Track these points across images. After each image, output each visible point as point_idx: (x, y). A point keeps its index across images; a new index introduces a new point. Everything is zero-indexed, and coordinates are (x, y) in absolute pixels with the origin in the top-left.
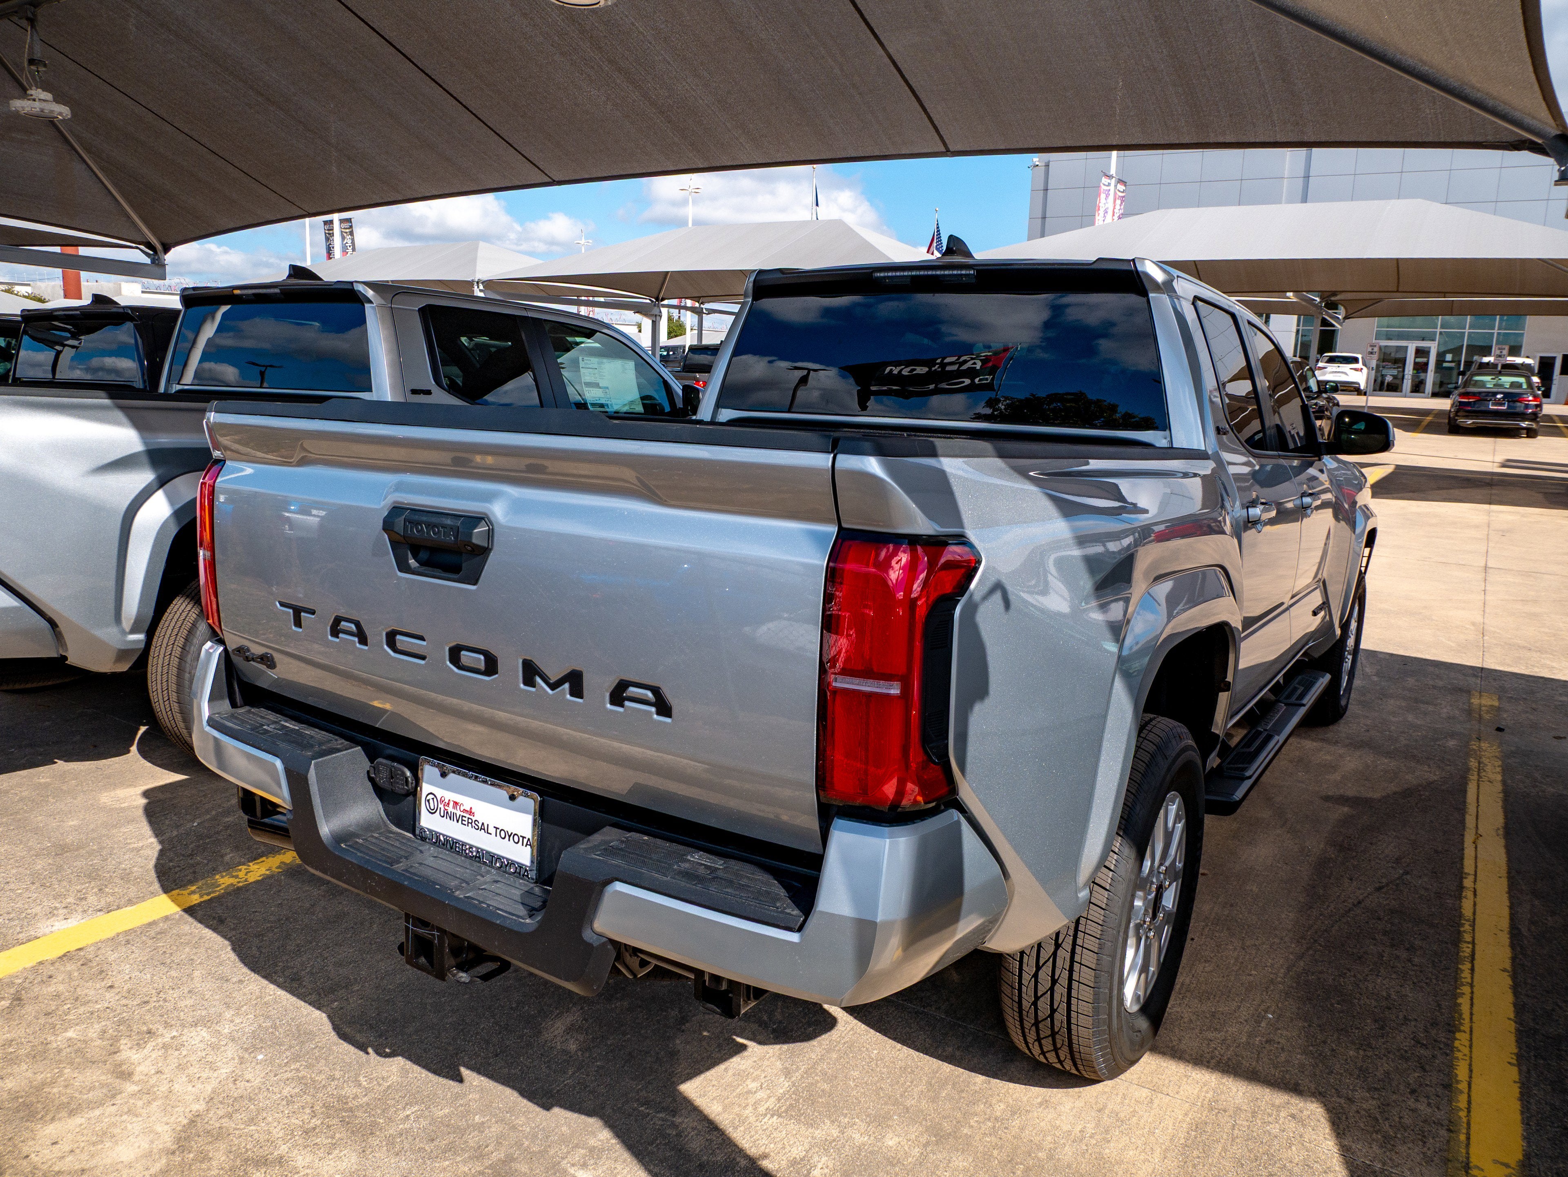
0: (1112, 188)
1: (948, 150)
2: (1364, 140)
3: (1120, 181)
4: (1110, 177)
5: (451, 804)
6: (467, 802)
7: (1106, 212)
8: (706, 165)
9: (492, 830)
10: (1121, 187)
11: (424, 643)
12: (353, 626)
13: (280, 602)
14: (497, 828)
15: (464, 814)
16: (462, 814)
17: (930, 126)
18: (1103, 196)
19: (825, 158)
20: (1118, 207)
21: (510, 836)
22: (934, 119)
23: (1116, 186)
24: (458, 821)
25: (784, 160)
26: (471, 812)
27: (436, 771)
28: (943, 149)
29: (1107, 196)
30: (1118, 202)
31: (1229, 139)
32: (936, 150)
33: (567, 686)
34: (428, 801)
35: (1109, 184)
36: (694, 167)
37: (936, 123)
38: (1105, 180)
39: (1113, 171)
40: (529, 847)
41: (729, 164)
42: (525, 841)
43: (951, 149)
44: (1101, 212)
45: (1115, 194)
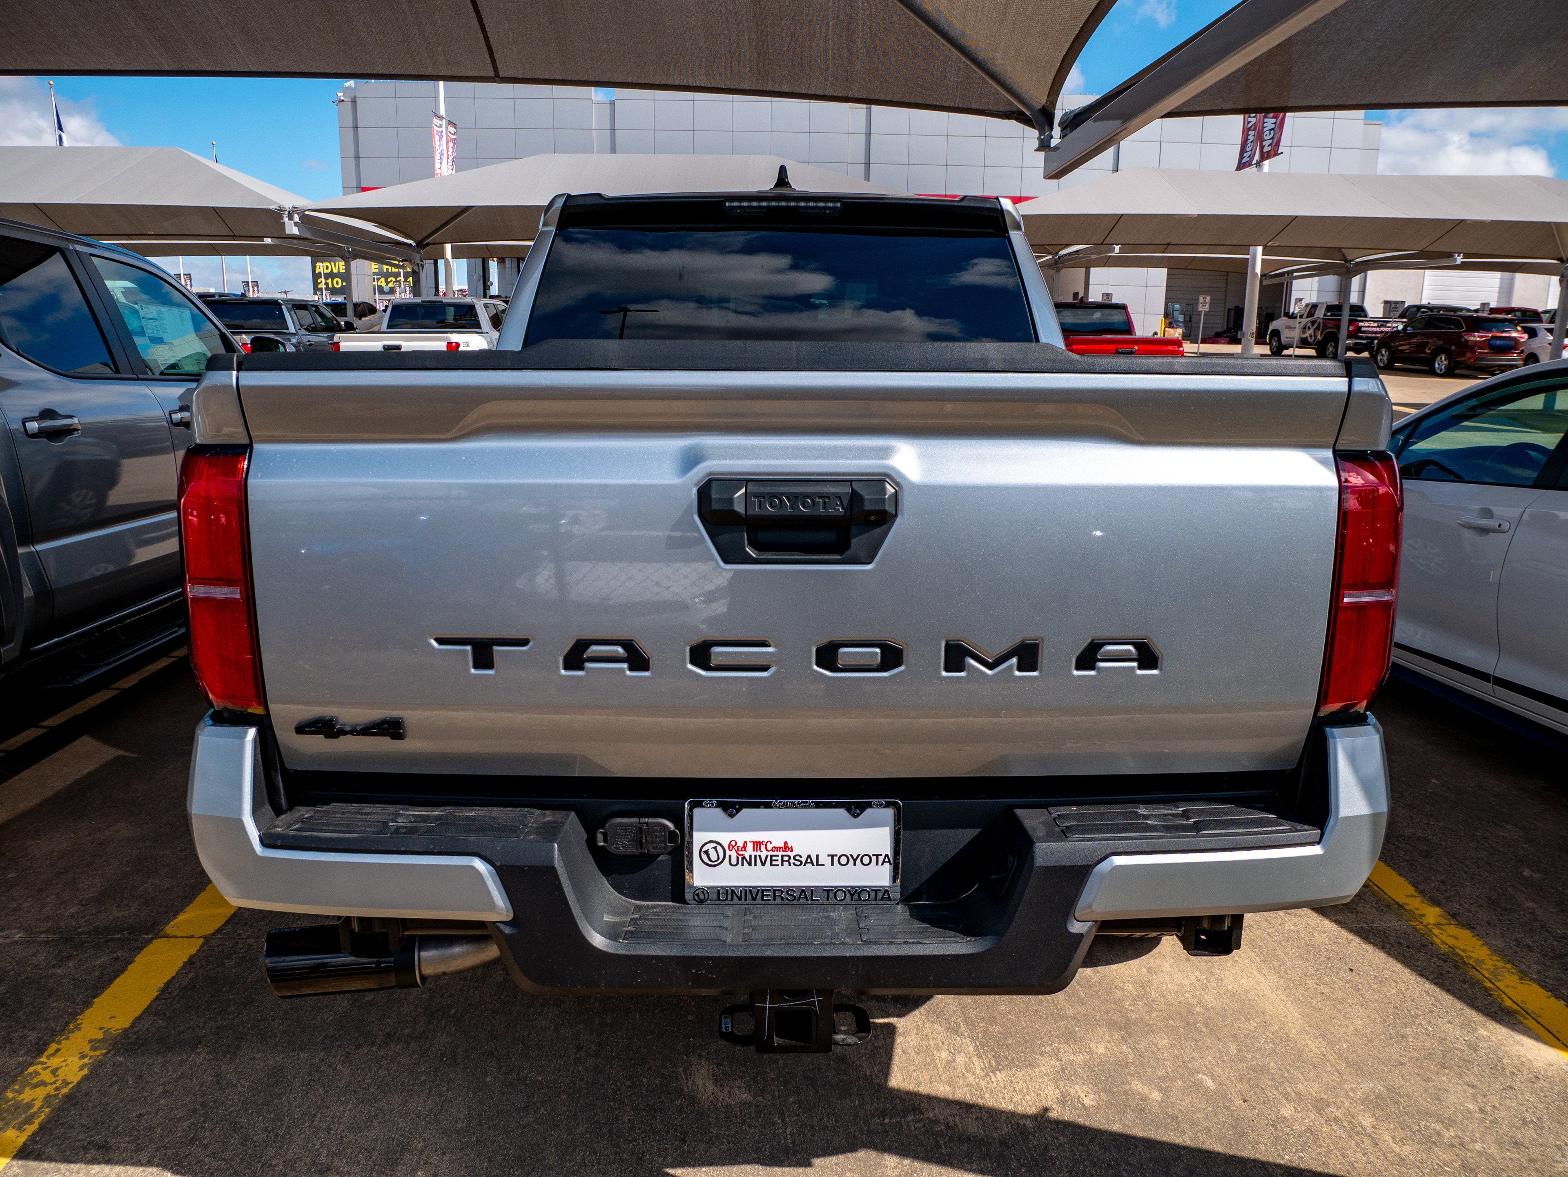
0: (444, 129)
1: (497, 75)
2: (897, 100)
3: (450, 123)
4: (440, 118)
5: (750, 846)
6: (777, 838)
7: (441, 154)
8: (174, 67)
9: (825, 859)
10: (452, 129)
11: (770, 649)
12: (620, 649)
13: (437, 640)
14: (832, 856)
15: (775, 853)
16: (771, 853)
17: (485, 47)
18: (437, 137)
19: (344, 71)
20: (451, 150)
21: (855, 860)
22: (491, 40)
23: (447, 128)
24: (763, 864)
25: (288, 70)
26: (786, 847)
27: (718, 813)
28: (492, 74)
29: (441, 137)
30: (451, 144)
31: (785, 88)
32: (484, 74)
33: (1014, 660)
34: (706, 852)
35: (441, 126)
36: (156, 68)
37: (492, 44)
38: (436, 121)
39: (442, 112)
40: (887, 865)
41: (208, 69)
42: (881, 859)
43: (501, 75)
44: (438, 152)
45: (447, 136)
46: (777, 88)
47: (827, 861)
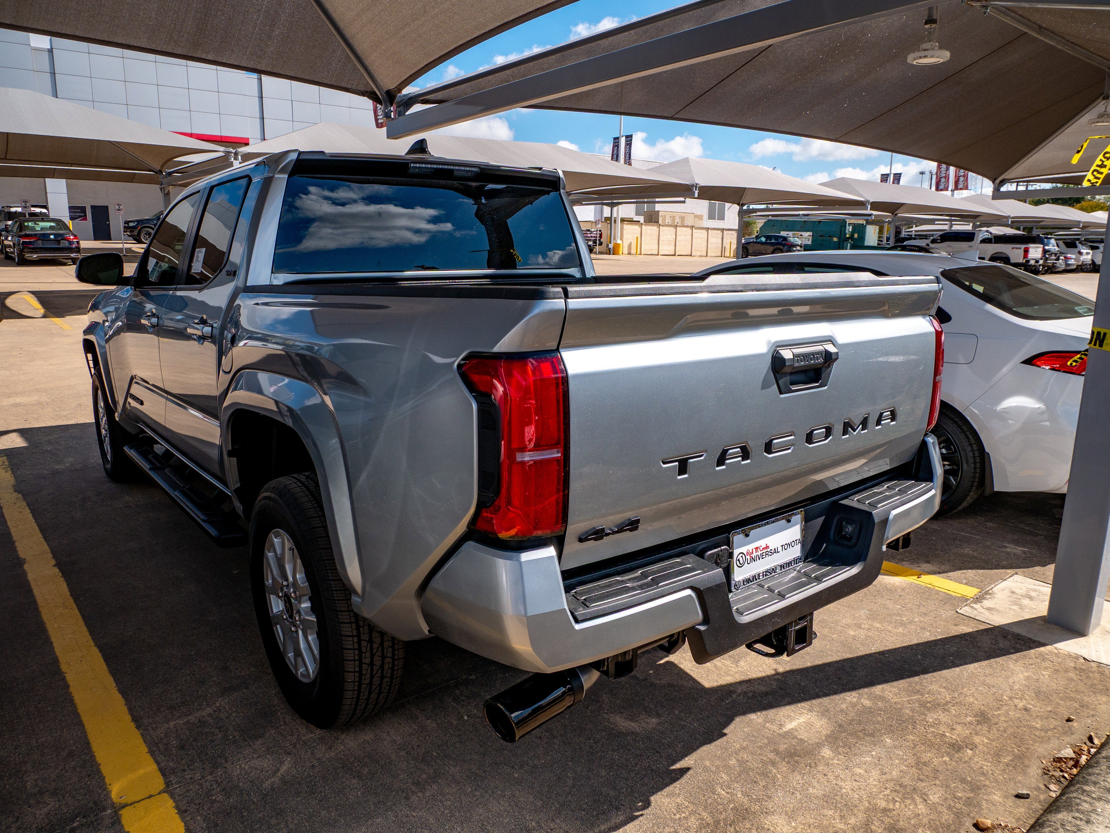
5: (754, 551)
14: (782, 546)
15: (763, 552)
21: (789, 546)
24: (759, 559)
26: (767, 547)
27: (741, 536)
46: (204, 56)
47: (780, 549)
